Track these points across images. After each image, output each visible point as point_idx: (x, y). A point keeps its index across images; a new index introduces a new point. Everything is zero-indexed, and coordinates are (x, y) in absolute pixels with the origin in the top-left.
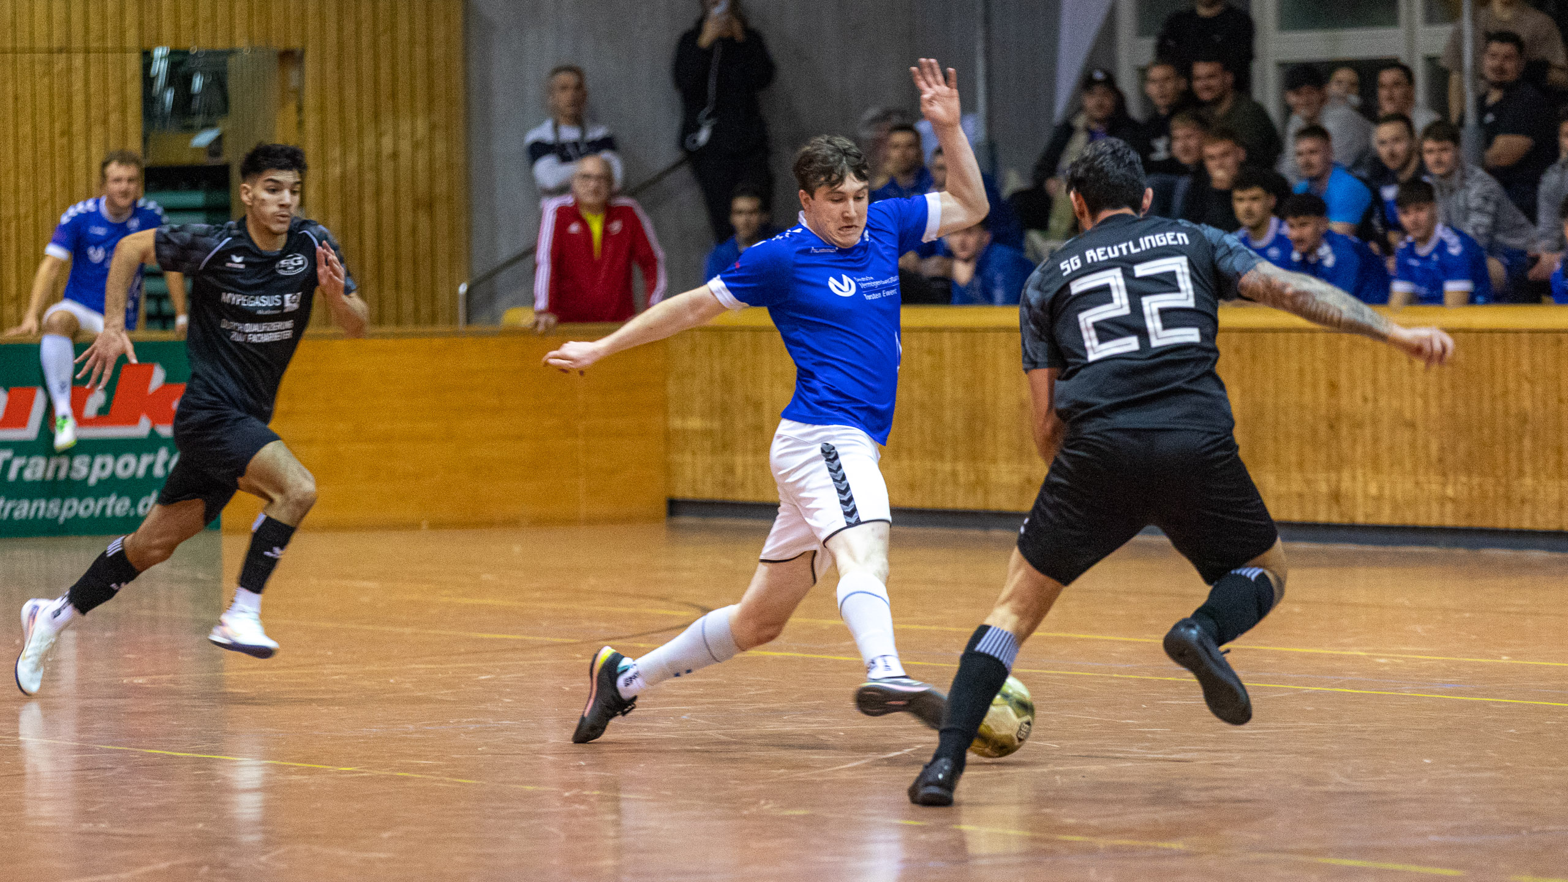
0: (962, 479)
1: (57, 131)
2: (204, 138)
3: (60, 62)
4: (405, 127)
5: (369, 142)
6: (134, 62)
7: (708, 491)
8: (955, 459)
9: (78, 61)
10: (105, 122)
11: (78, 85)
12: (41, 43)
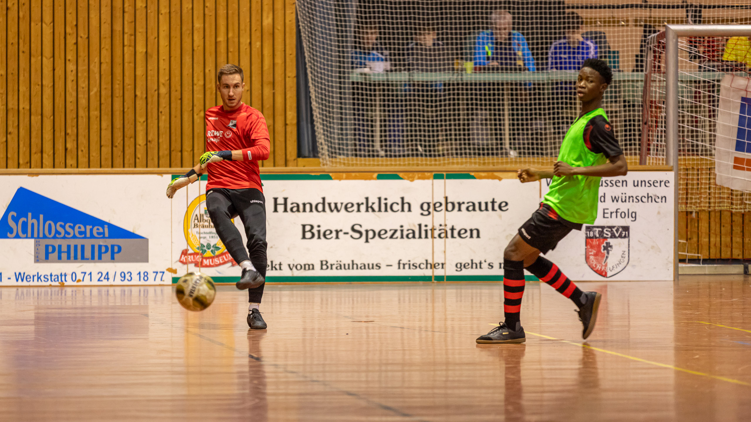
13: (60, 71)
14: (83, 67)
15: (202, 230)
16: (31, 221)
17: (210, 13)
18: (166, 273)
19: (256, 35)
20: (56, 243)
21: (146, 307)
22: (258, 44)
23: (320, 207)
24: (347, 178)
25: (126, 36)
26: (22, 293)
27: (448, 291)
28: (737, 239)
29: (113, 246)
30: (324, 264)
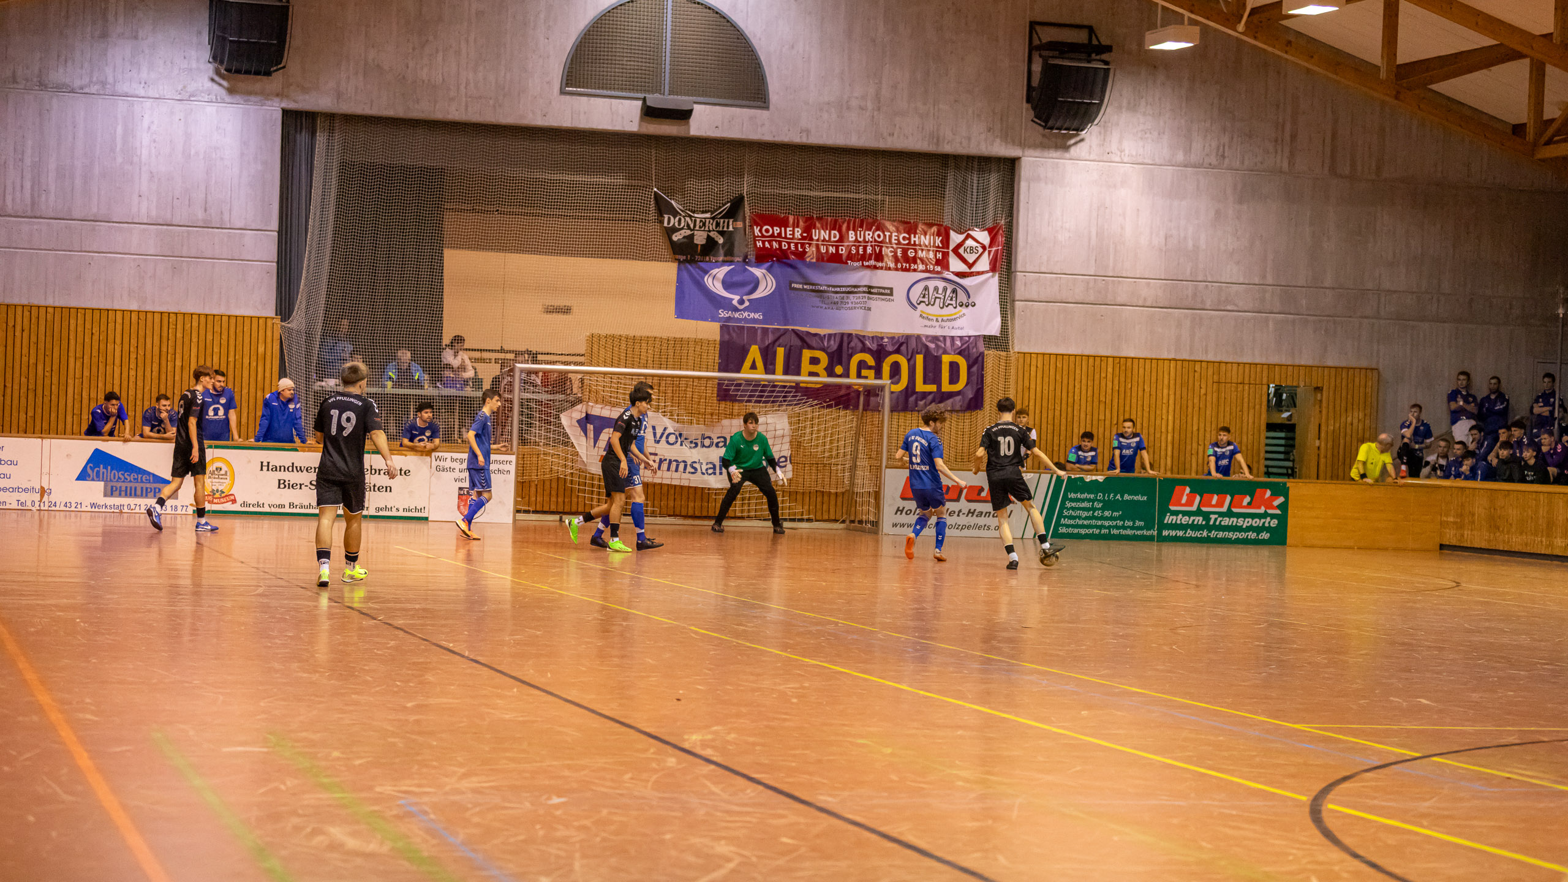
0: (1544, 543)
1: (1238, 410)
2: (1286, 415)
3: (1241, 386)
4: (1356, 414)
5: (1343, 419)
6: (1265, 387)
7: (1454, 542)
8: (1542, 536)
9: (1247, 387)
10: (1254, 408)
11: (1246, 395)
12: (1233, 381)
13: (125, 375)
14: (140, 373)
15: (214, 480)
16: (102, 470)
17: (224, 343)
18: (189, 507)
19: (254, 358)
20: (119, 485)
21: (175, 528)
22: (255, 364)
23: (290, 469)
24: (308, 451)
25: (169, 355)
26: (95, 516)
27: (370, 525)
28: (554, 499)
29: (155, 489)
30: (291, 505)
